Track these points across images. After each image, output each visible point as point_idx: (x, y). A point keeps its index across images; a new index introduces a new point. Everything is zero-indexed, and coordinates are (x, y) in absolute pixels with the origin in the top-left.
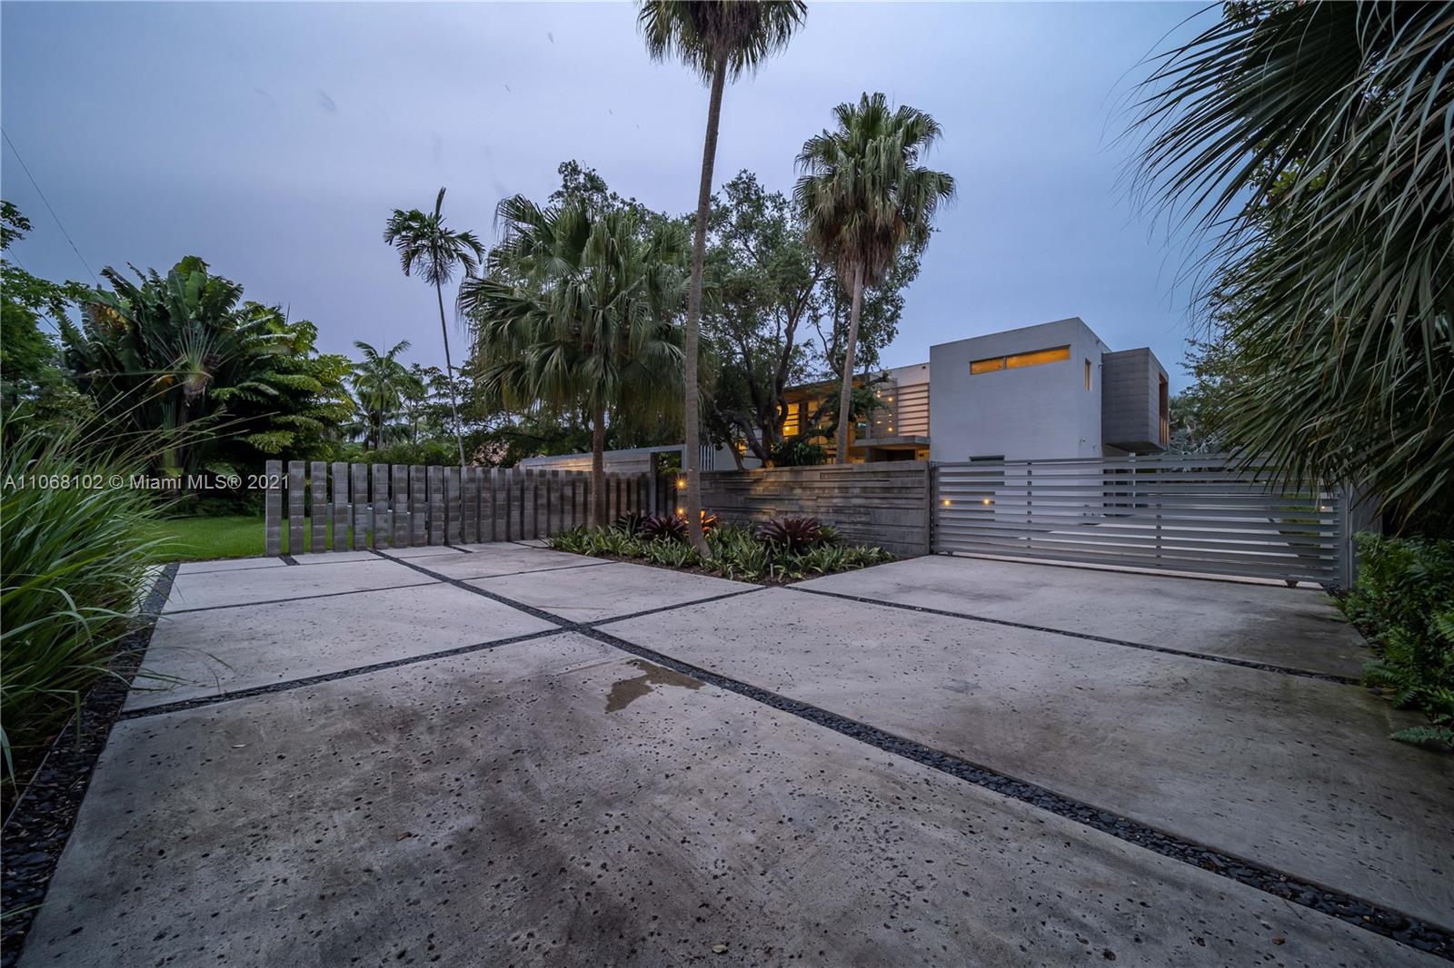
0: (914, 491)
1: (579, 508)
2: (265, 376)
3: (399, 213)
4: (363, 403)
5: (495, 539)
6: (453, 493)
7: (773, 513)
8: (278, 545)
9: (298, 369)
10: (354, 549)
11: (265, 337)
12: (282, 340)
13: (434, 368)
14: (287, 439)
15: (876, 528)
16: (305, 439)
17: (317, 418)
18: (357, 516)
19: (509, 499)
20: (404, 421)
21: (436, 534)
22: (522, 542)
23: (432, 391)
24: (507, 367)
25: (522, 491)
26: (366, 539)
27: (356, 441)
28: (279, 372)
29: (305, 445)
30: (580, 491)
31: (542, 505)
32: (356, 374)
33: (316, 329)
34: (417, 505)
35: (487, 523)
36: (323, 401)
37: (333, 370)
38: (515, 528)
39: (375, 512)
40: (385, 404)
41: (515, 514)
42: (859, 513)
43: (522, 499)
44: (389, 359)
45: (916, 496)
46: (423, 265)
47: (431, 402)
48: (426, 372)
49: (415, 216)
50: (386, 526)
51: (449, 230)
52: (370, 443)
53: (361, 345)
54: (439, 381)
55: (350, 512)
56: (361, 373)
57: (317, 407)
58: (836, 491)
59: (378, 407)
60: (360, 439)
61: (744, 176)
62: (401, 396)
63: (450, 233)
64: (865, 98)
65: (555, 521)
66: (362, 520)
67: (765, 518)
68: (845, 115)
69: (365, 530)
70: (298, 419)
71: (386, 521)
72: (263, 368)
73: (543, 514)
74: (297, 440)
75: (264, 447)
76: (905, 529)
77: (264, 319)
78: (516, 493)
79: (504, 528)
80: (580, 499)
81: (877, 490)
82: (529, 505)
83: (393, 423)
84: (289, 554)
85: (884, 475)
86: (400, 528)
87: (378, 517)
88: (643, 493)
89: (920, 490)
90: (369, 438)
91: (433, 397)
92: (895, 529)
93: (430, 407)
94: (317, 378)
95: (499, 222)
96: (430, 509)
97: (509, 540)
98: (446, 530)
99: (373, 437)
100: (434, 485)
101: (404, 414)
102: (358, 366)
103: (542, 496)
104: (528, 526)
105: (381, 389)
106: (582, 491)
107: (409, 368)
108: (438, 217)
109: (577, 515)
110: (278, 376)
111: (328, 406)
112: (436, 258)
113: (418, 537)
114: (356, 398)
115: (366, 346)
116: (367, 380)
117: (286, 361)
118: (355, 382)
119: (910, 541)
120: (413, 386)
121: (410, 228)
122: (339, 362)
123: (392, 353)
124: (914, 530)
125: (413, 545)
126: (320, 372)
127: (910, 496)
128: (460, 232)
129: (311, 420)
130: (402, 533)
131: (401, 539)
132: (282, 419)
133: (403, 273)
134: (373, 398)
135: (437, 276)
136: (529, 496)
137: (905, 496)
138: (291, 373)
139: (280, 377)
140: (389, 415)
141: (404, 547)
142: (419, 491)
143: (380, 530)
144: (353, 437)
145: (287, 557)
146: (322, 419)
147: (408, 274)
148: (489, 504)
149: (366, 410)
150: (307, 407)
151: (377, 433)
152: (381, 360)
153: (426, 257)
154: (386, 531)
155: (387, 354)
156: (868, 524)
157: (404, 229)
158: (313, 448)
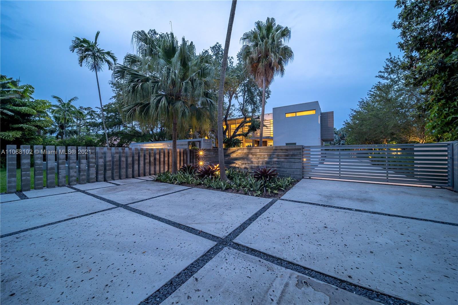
0: (298, 156)
1: (162, 163)
2: (6, 107)
3: (78, 39)
4: (56, 120)
5: (127, 177)
6: (109, 158)
7: (240, 164)
8: (15, 187)
9: (24, 105)
10: (59, 186)
11: (7, 90)
12: (15, 92)
13: (89, 108)
14: (18, 134)
15: (283, 169)
16: (28, 134)
17: (34, 126)
18: (60, 171)
19: (133, 161)
20: (75, 128)
21: (101, 177)
22: (139, 178)
23: (89, 117)
24: (137, 105)
25: (139, 157)
26: (65, 181)
27: (53, 135)
28: (14, 105)
29: (28, 137)
30: (162, 156)
31: (147, 162)
32: (52, 109)
33: (33, 88)
34: (91, 164)
35: (123, 171)
36: (37, 119)
37: (42, 106)
38: (136, 173)
39: (69, 168)
40: (66, 121)
41: (136, 167)
42: (276, 164)
43: (139, 160)
44: (68, 104)
45: (298, 158)
46: (89, 63)
47: (88, 121)
48: (85, 109)
49: (85, 41)
50: (75, 174)
51: (101, 49)
52: (59, 136)
53: (55, 97)
54: (91, 113)
55: (56, 168)
56: (54, 108)
57: (33, 121)
58: (266, 156)
59: (63, 122)
60: (54, 135)
61: (218, 45)
62: (74, 118)
63: (102, 50)
64: (268, 19)
65: (152, 168)
66: (63, 173)
67: (237, 166)
68: (259, 25)
69: (65, 177)
70: (25, 126)
71: (75, 172)
72: (5, 103)
73: (147, 166)
74: (23, 135)
75: (5, 138)
76: (294, 170)
77: (6, 81)
78: (136, 158)
79: (131, 172)
80: (162, 159)
81: (283, 156)
82: (142, 163)
83: (70, 128)
84: (21, 191)
85: (285, 150)
86: (83, 175)
87: (71, 171)
88: (185, 156)
89: (299, 156)
90: (58, 134)
91: (88, 119)
92: (290, 169)
93: (87, 123)
94: (34, 109)
95: (134, 41)
96: (97, 166)
97: (133, 177)
98: (105, 175)
99: (61, 134)
100: (100, 155)
101: (75, 125)
102: (54, 106)
103: (147, 159)
104: (142, 171)
105: (65, 115)
106: (163, 157)
107: (78, 108)
108: (96, 43)
109: (161, 166)
110: (14, 107)
111: (39, 121)
112: (95, 60)
113: (92, 179)
114: (53, 119)
115: (58, 98)
116: (58, 111)
117: (18, 101)
118: (52, 112)
119: (296, 174)
120: (79, 114)
121: (82, 46)
122: (45, 103)
123: (70, 101)
124: (297, 170)
125: (89, 182)
126: (36, 107)
127: (296, 158)
128: (106, 51)
129: (31, 127)
130: (84, 177)
131: (83, 180)
132: (16, 126)
133: (79, 65)
134: (61, 119)
135: (96, 67)
136: (142, 159)
137: (294, 158)
138: (21, 106)
139: (15, 108)
140: (68, 125)
141: (85, 183)
142: (92, 158)
143: (72, 176)
144: (51, 134)
145: (20, 193)
146: (37, 126)
147: (81, 66)
148: (125, 163)
149: (58, 124)
150: (29, 121)
151: (63, 132)
152: (65, 104)
153: (90, 59)
154: (75, 177)
155: (67, 102)
156: (280, 168)
157: (80, 46)
158: (32, 138)
